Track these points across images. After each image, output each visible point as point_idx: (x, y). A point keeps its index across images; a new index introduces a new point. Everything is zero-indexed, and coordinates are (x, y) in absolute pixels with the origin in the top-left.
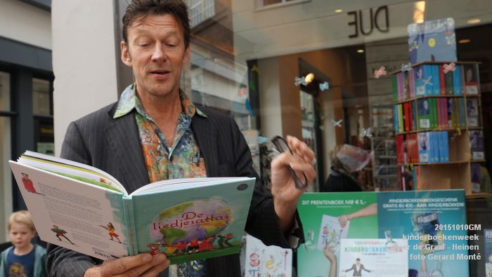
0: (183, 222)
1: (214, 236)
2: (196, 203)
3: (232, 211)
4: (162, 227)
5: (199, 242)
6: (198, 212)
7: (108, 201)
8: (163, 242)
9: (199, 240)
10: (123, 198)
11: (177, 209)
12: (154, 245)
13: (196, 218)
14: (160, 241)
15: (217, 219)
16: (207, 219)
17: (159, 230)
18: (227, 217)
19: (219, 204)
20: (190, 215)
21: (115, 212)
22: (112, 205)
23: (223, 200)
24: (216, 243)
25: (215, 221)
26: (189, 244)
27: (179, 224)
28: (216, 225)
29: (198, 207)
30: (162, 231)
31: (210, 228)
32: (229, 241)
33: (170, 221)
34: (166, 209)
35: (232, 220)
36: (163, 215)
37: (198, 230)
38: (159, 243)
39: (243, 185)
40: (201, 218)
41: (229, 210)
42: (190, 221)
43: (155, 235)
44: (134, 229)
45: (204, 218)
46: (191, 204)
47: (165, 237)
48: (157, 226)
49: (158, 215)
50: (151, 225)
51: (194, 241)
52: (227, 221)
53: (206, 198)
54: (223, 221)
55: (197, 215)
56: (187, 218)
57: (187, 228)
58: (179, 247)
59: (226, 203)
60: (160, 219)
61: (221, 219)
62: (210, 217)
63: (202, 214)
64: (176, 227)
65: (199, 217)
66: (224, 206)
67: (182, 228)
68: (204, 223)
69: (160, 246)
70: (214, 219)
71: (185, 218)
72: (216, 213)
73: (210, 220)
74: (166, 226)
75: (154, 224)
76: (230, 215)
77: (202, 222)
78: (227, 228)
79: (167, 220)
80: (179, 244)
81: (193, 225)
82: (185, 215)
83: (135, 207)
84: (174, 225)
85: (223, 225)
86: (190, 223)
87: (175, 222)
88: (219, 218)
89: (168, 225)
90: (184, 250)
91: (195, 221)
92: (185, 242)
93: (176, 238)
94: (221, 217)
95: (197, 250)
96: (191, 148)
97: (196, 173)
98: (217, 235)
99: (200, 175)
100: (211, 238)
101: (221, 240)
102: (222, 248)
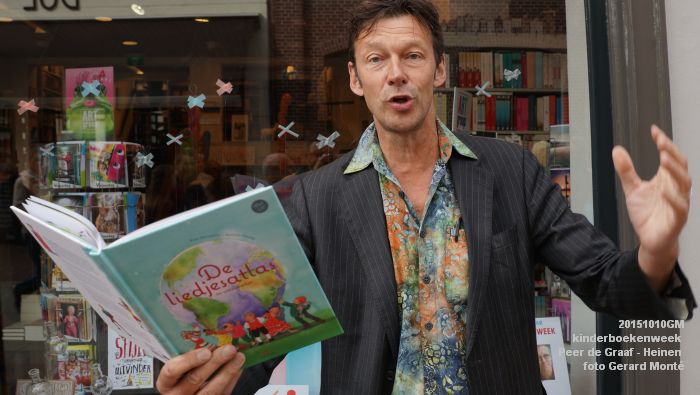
0: (209, 284)
1: (276, 305)
2: (204, 247)
3: (274, 253)
4: (181, 299)
5: (262, 320)
6: (221, 264)
8: (204, 328)
9: (257, 315)
10: (91, 253)
11: (182, 261)
12: (192, 333)
13: (224, 277)
14: (194, 325)
15: (259, 273)
16: (242, 274)
17: (180, 305)
18: (273, 267)
20: (209, 270)
23: (245, 236)
24: (289, 318)
25: (258, 276)
26: (246, 326)
27: (204, 290)
28: (266, 284)
30: (188, 307)
31: (259, 290)
32: (308, 311)
33: (188, 284)
34: (167, 266)
35: (286, 271)
36: (169, 277)
37: (242, 297)
38: (197, 329)
39: (258, 202)
40: (232, 275)
41: (267, 253)
42: (217, 280)
43: (183, 318)
45: (236, 273)
46: (196, 253)
47: (198, 317)
48: (174, 300)
49: (161, 278)
50: (162, 298)
51: (251, 318)
52: (279, 274)
53: (215, 236)
54: (272, 274)
55: (221, 269)
56: (210, 278)
57: (222, 296)
58: (233, 332)
59: (253, 239)
60: (169, 285)
61: (265, 270)
62: (244, 270)
63: (229, 267)
64: (203, 296)
65: (227, 272)
66: (253, 246)
67: (214, 297)
68: (242, 282)
69: (203, 336)
70: (253, 273)
71: (206, 277)
72: (250, 260)
73: (248, 275)
74: (186, 296)
75: (166, 295)
76: (276, 262)
77: (237, 280)
78: (287, 287)
79: (181, 286)
80: (230, 327)
81: (227, 288)
82: (202, 272)
83: (119, 269)
84: (198, 293)
85: (277, 282)
86: (220, 285)
87: (196, 288)
88: (261, 270)
89: (188, 294)
90: (245, 337)
91: (226, 282)
92: (237, 323)
93: (218, 316)
94: (263, 267)
95: (268, 336)
96: (449, 214)
97: (454, 252)
98: (281, 302)
99: (459, 255)
100: (275, 310)
101: (294, 312)
102: (306, 326)
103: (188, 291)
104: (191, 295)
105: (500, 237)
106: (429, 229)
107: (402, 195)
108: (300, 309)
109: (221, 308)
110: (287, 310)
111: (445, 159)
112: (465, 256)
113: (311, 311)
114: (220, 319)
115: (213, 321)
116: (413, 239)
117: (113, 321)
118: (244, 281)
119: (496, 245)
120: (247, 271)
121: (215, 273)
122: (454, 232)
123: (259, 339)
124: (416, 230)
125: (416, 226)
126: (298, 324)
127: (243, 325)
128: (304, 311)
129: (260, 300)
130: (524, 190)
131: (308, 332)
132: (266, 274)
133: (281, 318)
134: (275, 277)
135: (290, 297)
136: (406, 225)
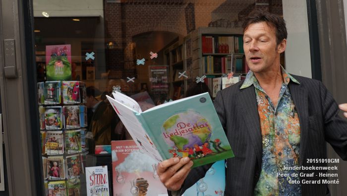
0: (181, 130)
2: (179, 114)
3: (207, 120)
4: (169, 136)
5: (201, 148)
6: (186, 122)
8: (177, 149)
9: (200, 145)
10: (137, 114)
11: (171, 120)
12: (172, 151)
13: (187, 128)
14: (174, 147)
16: (194, 127)
17: (169, 138)
18: (207, 125)
19: (195, 115)
20: (181, 124)
24: (212, 148)
25: (200, 129)
26: (195, 150)
27: (179, 133)
28: (204, 132)
29: (183, 118)
30: (172, 139)
31: (201, 135)
33: (172, 130)
34: (165, 122)
35: (212, 127)
36: (165, 126)
37: (194, 137)
38: (175, 149)
39: (202, 98)
40: (190, 127)
41: (205, 119)
42: (184, 129)
43: (169, 144)
45: (192, 127)
46: (177, 117)
47: (176, 144)
48: (167, 136)
49: (162, 127)
50: (162, 135)
51: (196, 146)
52: (209, 129)
53: (184, 111)
54: (206, 129)
55: (186, 124)
56: (181, 128)
57: (186, 136)
58: (189, 152)
59: (200, 113)
60: (165, 129)
62: (195, 126)
63: (189, 124)
64: (178, 135)
65: (188, 126)
66: (200, 116)
67: (182, 136)
68: (194, 131)
69: (177, 152)
70: (199, 127)
71: (180, 127)
72: (198, 122)
73: (196, 128)
74: (171, 135)
75: (164, 134)
76: (208, 123)
77: (192, 130)
78: (212, 134)
79: (170, 130)
80: (188, 150)
81: (188, 133)
82: (179, 125)
84: (176, 134)
85: (208, 132)
86: (185, 131)
87: (176, 132)
88: (202, 126)
90: (194, 155)
91: (188, 130)
92: (191, 148)
93: (183, 144)
95: (203, 155)
96: (289, 106)
97: (292, 122)
98: (209, 141)
99: (295, 124)
100: (207, 144)
101: (214, 146)
102: (219, 152)
103: (172, 133)
104: (174, 135)
105: (312, 117)
106: (279, 112)
107: (267, 97)
108: (217, 144)
109: (185, 141)
110: (211, 144)
111: (287, 83)
112: (298, 124)
113: (221, 146)
114: (184, 146)
115: (181, 146)
116: (272, 116)
117: (141, 145)
118: (195, 130)
119: (310, 121)
120: (196, 126)
121: (184, 126)
122: (292, 114)
123: (199, 156)
124: (273, 112)
125: (273, 111)
126: (216, 151)
127: (193, 148)
128: (218, 146)
129: (201, 139)
130: (321, 98)
131: (220, 155)
132: (204, 128)
133: (209, 148)
134: (207, 130)
135: (213, 139)
136: (269, 110)
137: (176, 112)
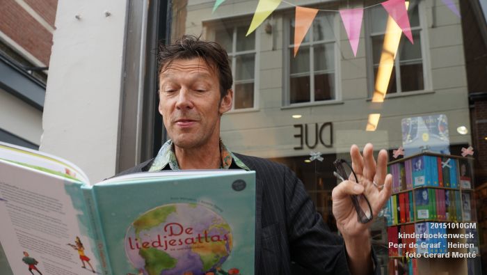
0: (169, 239)
2: (181, 206)
3: (232, 228)
4: (140, 246)
6: (186, 225)
7: (69, 197)
8: (147, 274)
10: (82, 187)
11: (156, 215)
13: (184, 236)
14: (140, 270)
15: (213, 240)
16: (199, 238)
17: (137, 250)
18: (226, 238)
19: (211, 212)
20: (175, 227)
21: (79, 216)
22: (76, 206)
23: (217, 207)
25: (211, 243)
27: (163, 243)
29: (184, 214)
30: (143, 254)
31: (206, 254)
33: (150, 236)
34: (141, 214)
35: (234, 244)
36: (139, 224)
39: (239, 181)
40: (190, 236)
41: (227, 225)
42: (177, 238)
44: (104, 245)
45: (195, 236)
46: (171, 210)
48: (134, 245)
49: (132, 224)
50: (126, 241)
52: (227, 245)
53: (192, 200)
54: (222, 245)
55: (184, 229)
56: (172, 234)
57: (175, 251)
59: (221, 211)
60: (136, 231)
61: (219, 240)
62: (202, 235)
63: (191, 229)
64: (159, 248)
65: (188, 233)
66: (218, 217)
67: (168, 251)
68: (196, 245)
70: (209, 239)
71: (169, 232)
72: (210, 228)
73: (203, 240)
74: (145, 245)
75: (130, 239)
76: (230, 235)
77: (193, 242)
79: (145, 235)
81: (181, 247)
82: (168, 228)
83: (100, 206)
84: (156, 244)
85: (223, 252)
86: (178, 242)
87: (157, 239)
88: (215, 238)
89: (148, 243)
91: (183, 241)
94: (218, 237)
98: (218, 269)
100: (211, 274)
103: (148, 241)
104: (150, 245)
109: (170, 261)
115: (158, 270)
118: (198, 244)
120: (205, 236)
121: (179, 230)
129: (203, 263)
132: (220, 243)
134: (223, 247)
135: (227, 266)
137: (173, 199)
